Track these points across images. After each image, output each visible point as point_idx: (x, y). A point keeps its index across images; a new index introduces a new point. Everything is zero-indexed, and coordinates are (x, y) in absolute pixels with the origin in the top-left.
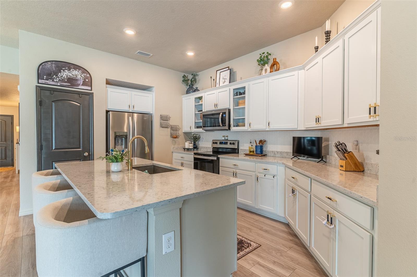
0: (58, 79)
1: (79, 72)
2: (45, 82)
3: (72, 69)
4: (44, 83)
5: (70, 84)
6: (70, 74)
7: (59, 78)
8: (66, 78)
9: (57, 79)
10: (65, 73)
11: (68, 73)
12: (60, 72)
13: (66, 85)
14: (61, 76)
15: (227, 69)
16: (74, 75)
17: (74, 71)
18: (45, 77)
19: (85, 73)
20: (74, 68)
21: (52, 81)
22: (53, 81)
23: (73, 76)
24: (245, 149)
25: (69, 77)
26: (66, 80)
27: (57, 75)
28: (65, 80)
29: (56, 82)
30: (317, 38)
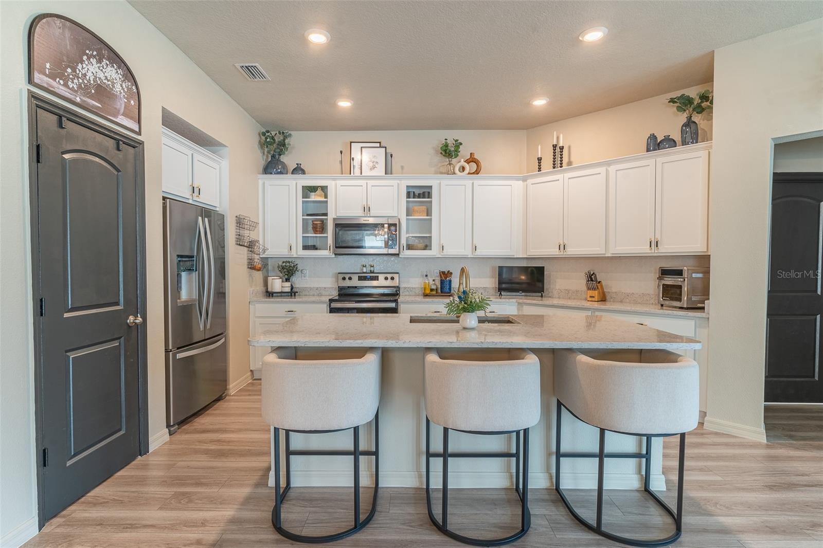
0: (76, 81)
1: (117, 72)
2: (48, 84)
3: (104, 60)
4: (45, 85)
5: (100, 106)
6: (101, 75)
7: (78, 80)
8: (92, 82)
9: (74, 81)
10: (92, 69)
11: (98, 70)
12: (82, 62)
13: (93, 106)
14: (82, 74)
15: (378, 145)
16: (108, 81)
17: (109, 68)
18: (48, 65)
19: (128, 81)
20: (108, 59)
21: (63, 85)
22: (66, 85)
23: (106, 81)
24: (414, 286)
25: (99, 82)
26: (93, 91)
27: (74, 70)
28: (91, 91)
29: (72, 89)
30: (539, 147)
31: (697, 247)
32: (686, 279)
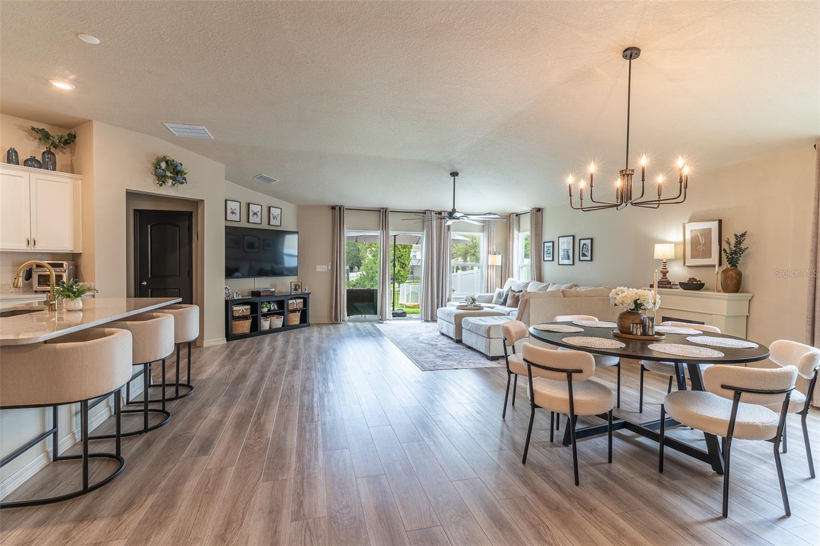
31: (66, 245)
32: (67, 270)
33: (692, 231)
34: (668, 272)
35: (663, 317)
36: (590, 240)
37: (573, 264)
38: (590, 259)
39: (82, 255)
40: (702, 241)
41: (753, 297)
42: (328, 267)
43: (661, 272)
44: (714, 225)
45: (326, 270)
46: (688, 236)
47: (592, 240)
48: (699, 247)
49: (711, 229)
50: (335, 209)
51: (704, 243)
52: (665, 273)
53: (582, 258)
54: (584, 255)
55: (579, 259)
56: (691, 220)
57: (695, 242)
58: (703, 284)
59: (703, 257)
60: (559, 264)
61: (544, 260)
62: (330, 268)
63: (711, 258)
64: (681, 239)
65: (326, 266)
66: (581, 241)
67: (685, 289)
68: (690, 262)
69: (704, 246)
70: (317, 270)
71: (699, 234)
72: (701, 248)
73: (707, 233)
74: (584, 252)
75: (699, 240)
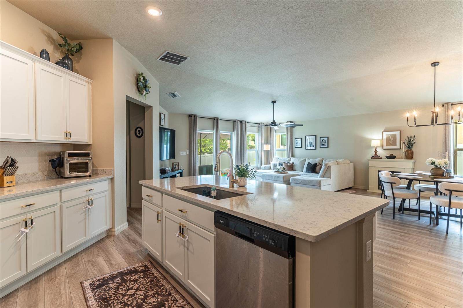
33: (386, 135)
34: (377, 152)
35: (378, 171)
36: (327, 138)
37: (316, 149)
38: (327, 146)
39: (92, 145)
40: (392, 139)
41: (416, 161)
42: (187, 153)
43: (375, 152)
44: (398, 133)
45: (186, 155)
46: (385, 137)
47: (328, 137)
48: (391, 141)
49: (396, 134)
50: (191, 116)
51: (393, 140)
52: (376, 152)
53: (321, 146)
54: (323, 145)
55: (320, 146)
56: (385, 131)
57: (388, 140)
58: (395, 157)
59: (392, 145)
60: (306, 149)
61: (295, 147)
62: (188, 153)
63: (396, 146)
64: (382, 138)
65: (186, 152)
66: (321, 138)
67: (388, 159)
68: (385, 147)
69: (393, 141)
70: (181, 155)
71: (390, 136)
72: (391, 142)
73: (394, 136)
74: (323, 143)
75: (390, 138)
